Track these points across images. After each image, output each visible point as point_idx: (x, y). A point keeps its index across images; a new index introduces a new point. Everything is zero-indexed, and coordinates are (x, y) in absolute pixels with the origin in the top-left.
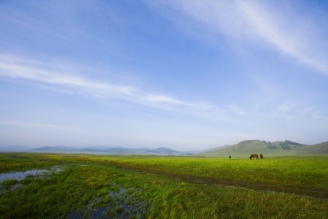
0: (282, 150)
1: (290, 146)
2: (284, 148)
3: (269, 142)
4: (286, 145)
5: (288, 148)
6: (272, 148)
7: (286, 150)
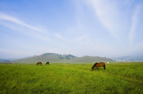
0: (66, 59)
1: (70, 57)
2: (67, 59)
3: (60, 55)
4: (68, 57)
5: (69, 59)
6: (61, 58)
7: (68, 59)
